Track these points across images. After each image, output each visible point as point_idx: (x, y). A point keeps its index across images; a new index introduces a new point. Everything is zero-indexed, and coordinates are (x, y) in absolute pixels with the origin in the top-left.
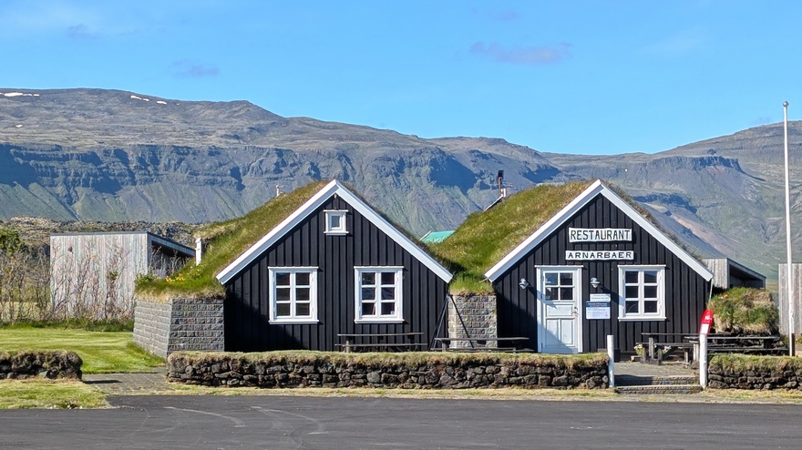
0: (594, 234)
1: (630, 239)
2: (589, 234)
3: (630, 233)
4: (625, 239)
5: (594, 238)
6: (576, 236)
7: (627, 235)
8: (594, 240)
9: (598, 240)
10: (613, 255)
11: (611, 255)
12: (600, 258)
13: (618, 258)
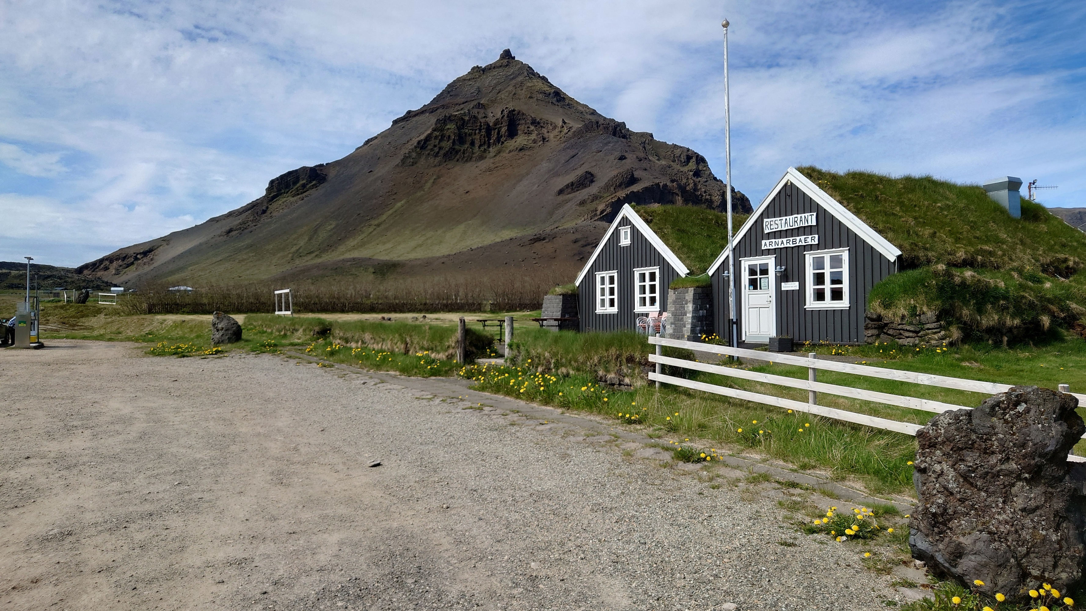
0: (783, 221)
1: (814, 223)
2: (779, 222)
3: (814, 218)
4: (810, 224)
5: (783, 225)
6: (769, 226)
7: (811, 219)
8: (784, 229)
9: (787, 228)
10: (800, 240)
11: (798, 241)
12: (788, 245)
13: (804, 244)
